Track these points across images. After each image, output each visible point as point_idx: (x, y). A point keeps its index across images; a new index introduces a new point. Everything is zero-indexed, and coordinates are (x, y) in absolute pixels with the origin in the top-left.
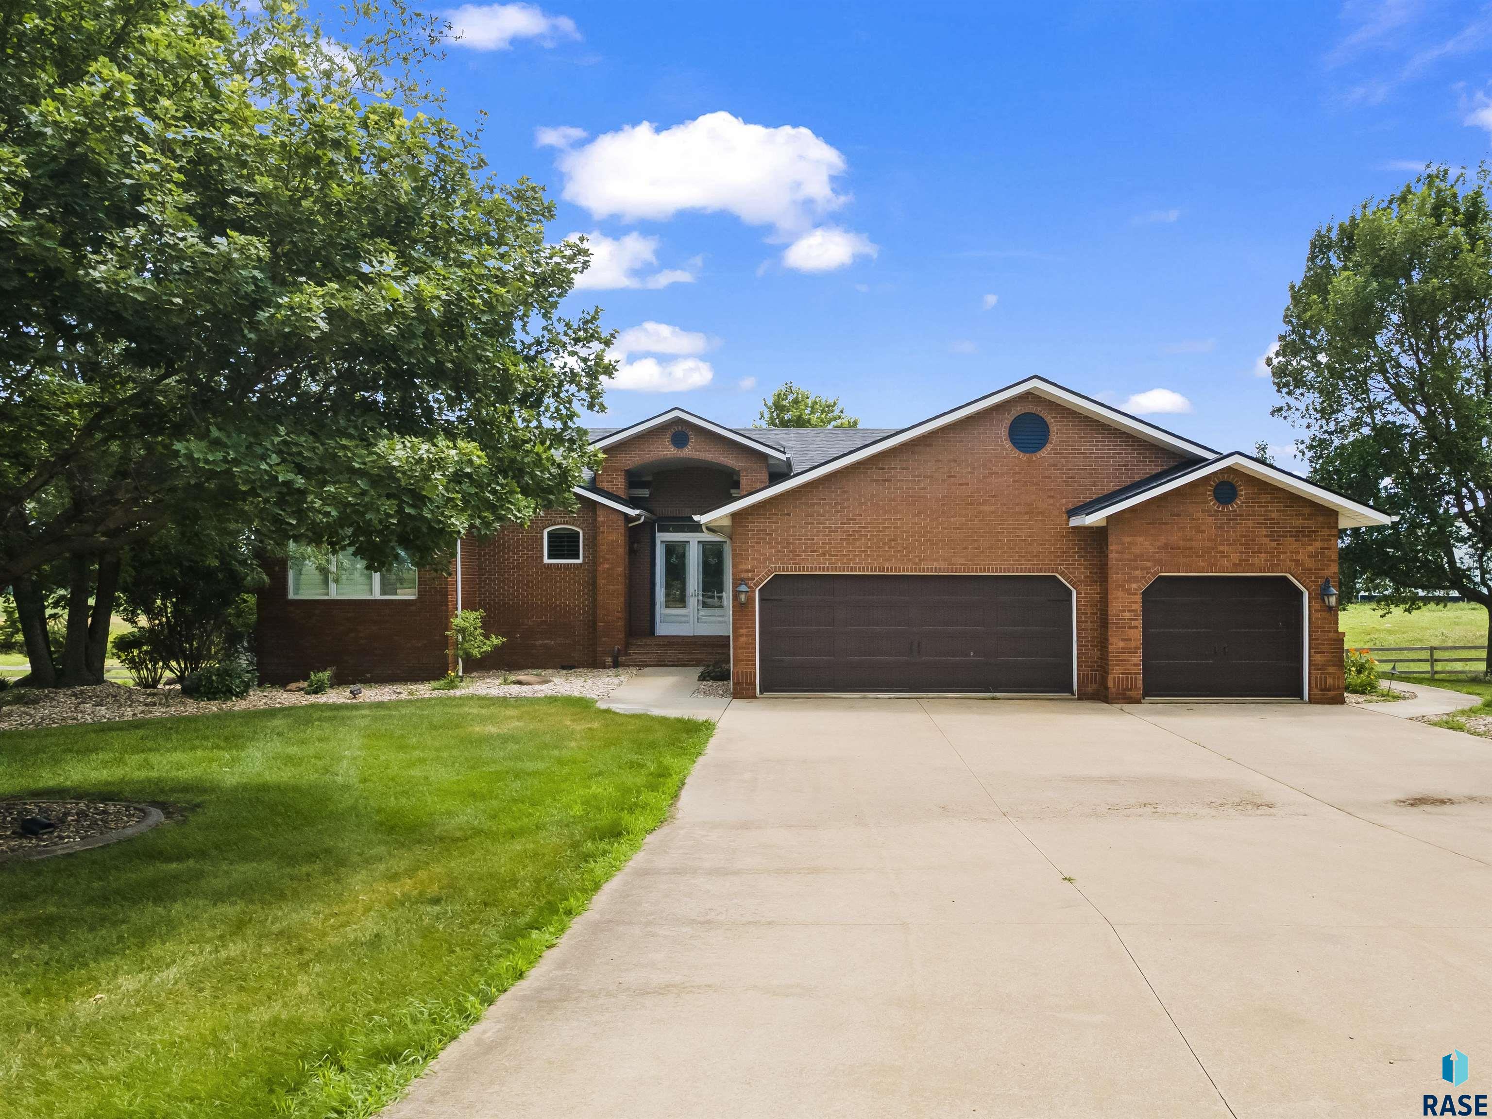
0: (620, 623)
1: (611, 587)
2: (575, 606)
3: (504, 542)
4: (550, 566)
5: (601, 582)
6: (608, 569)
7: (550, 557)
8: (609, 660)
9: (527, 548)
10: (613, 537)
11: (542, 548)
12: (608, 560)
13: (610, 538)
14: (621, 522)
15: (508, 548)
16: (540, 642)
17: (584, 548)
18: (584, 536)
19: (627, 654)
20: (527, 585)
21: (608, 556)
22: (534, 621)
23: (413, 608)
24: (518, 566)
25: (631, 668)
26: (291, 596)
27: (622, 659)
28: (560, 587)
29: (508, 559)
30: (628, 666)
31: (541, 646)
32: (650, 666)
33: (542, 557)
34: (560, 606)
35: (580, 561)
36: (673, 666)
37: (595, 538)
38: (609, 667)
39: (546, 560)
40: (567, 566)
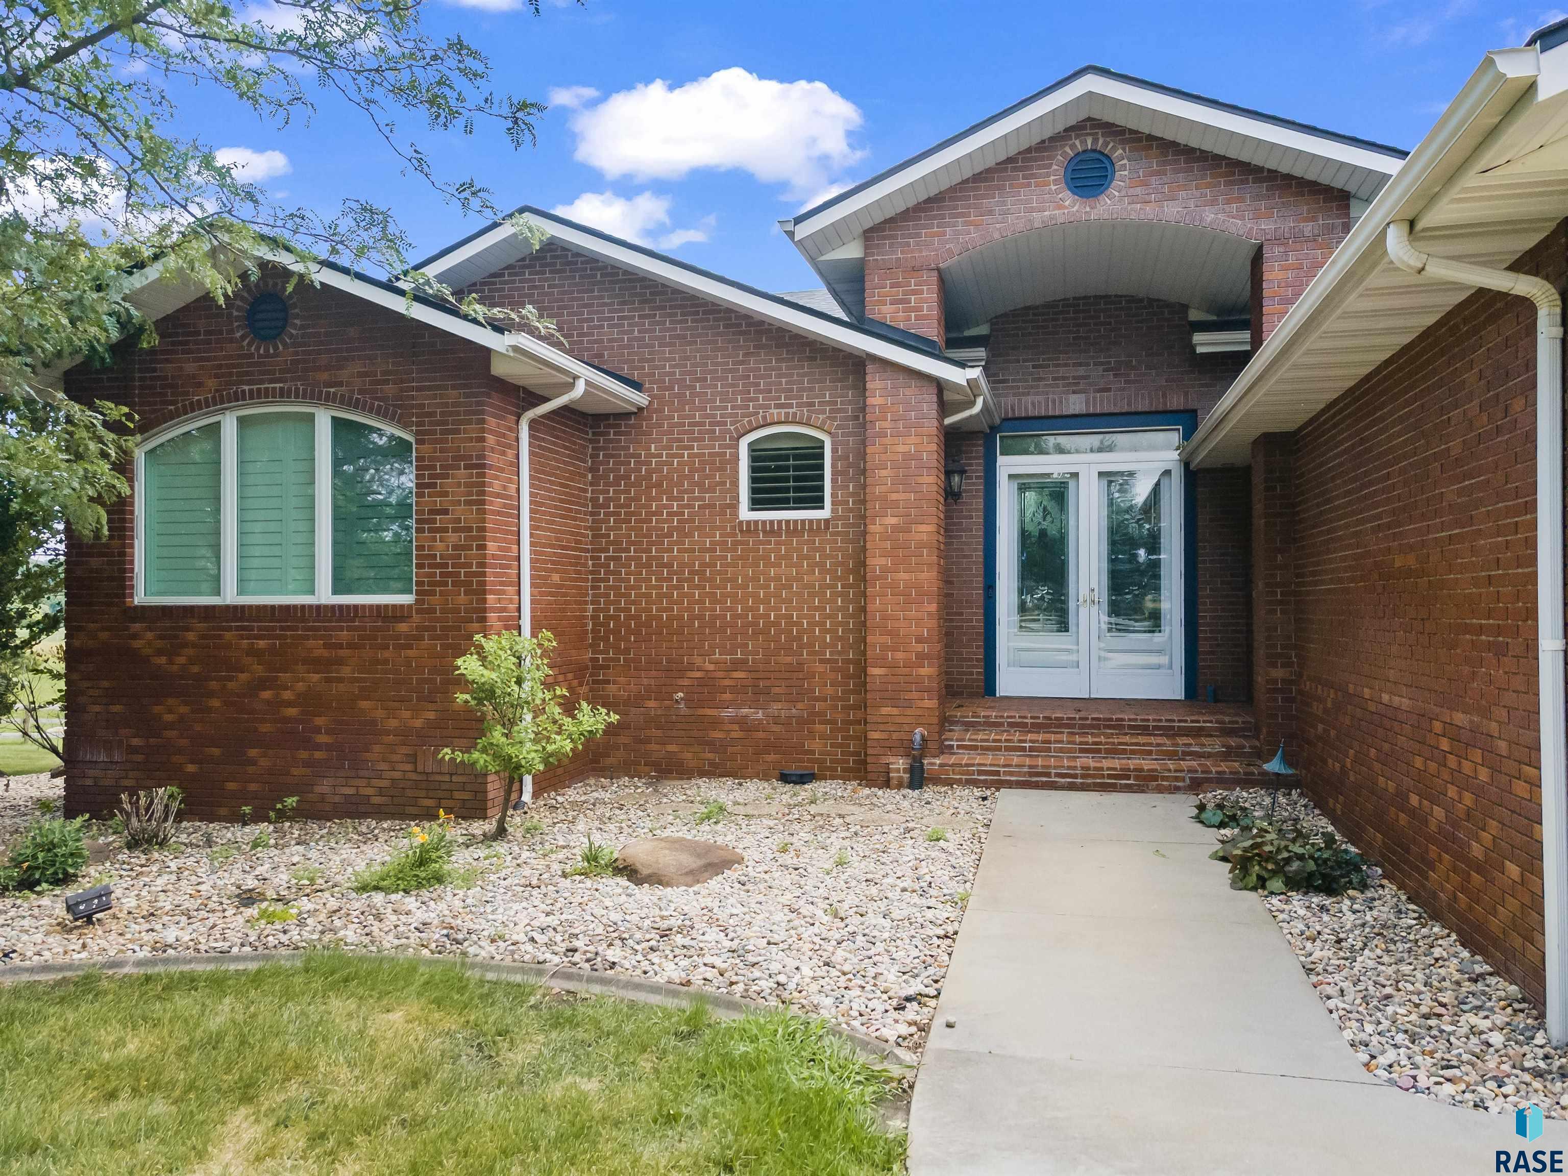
0: (927, 671)
1: (903, 576)
2: (812, 624)
3: (650, 472)
4: (751, 528)
5: (876, 562)
6: (896, 528)
7: (756, 504)
8: (899, 764)
9: (700, 485)
10: (906, 446)
11: (735, 484)
12: (895, 504)
13: (901, 448)
14: (929, 407)
15: (659, 485)
16: (730, 712)
17: (834, 481)
18: (834, 451)
19: (945, 749)
20: (701, 573)
21: (894, 496)
22: (716, 663)
23: (403, 627)
24: (680, 529)
25: (959, 791)
26: (140, 597)
27: (932, 763)
28: (778, 578)
29: (658, 513)
30: (950, 783)
31: (733, 721)
32: (1010, 785)
33: (735, 506)
34: (776, 624)
35: (825, 513)
36: (1072, 787)
37: (862, 455)
38: (900, 786)
39: (745, 513)
40: (794, 528)
